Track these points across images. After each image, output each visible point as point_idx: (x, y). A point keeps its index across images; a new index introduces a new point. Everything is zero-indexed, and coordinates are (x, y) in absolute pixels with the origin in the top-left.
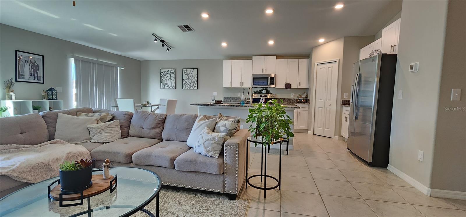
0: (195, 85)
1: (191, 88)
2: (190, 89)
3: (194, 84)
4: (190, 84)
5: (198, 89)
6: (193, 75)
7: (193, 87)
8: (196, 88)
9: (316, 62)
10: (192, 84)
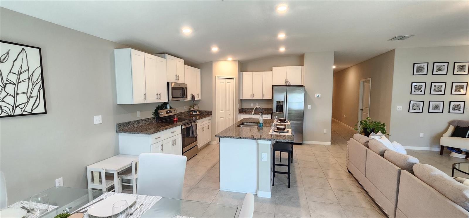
0: (32, 100)
1: (18, 111)
2: (11, 116)
3: (29, 98)
4: (10, 100)
5: (46, 113)
6: (25, 68)
7: (28, 109)
8: (41, 109)
9: (218, 76)
10: (21, 99)
